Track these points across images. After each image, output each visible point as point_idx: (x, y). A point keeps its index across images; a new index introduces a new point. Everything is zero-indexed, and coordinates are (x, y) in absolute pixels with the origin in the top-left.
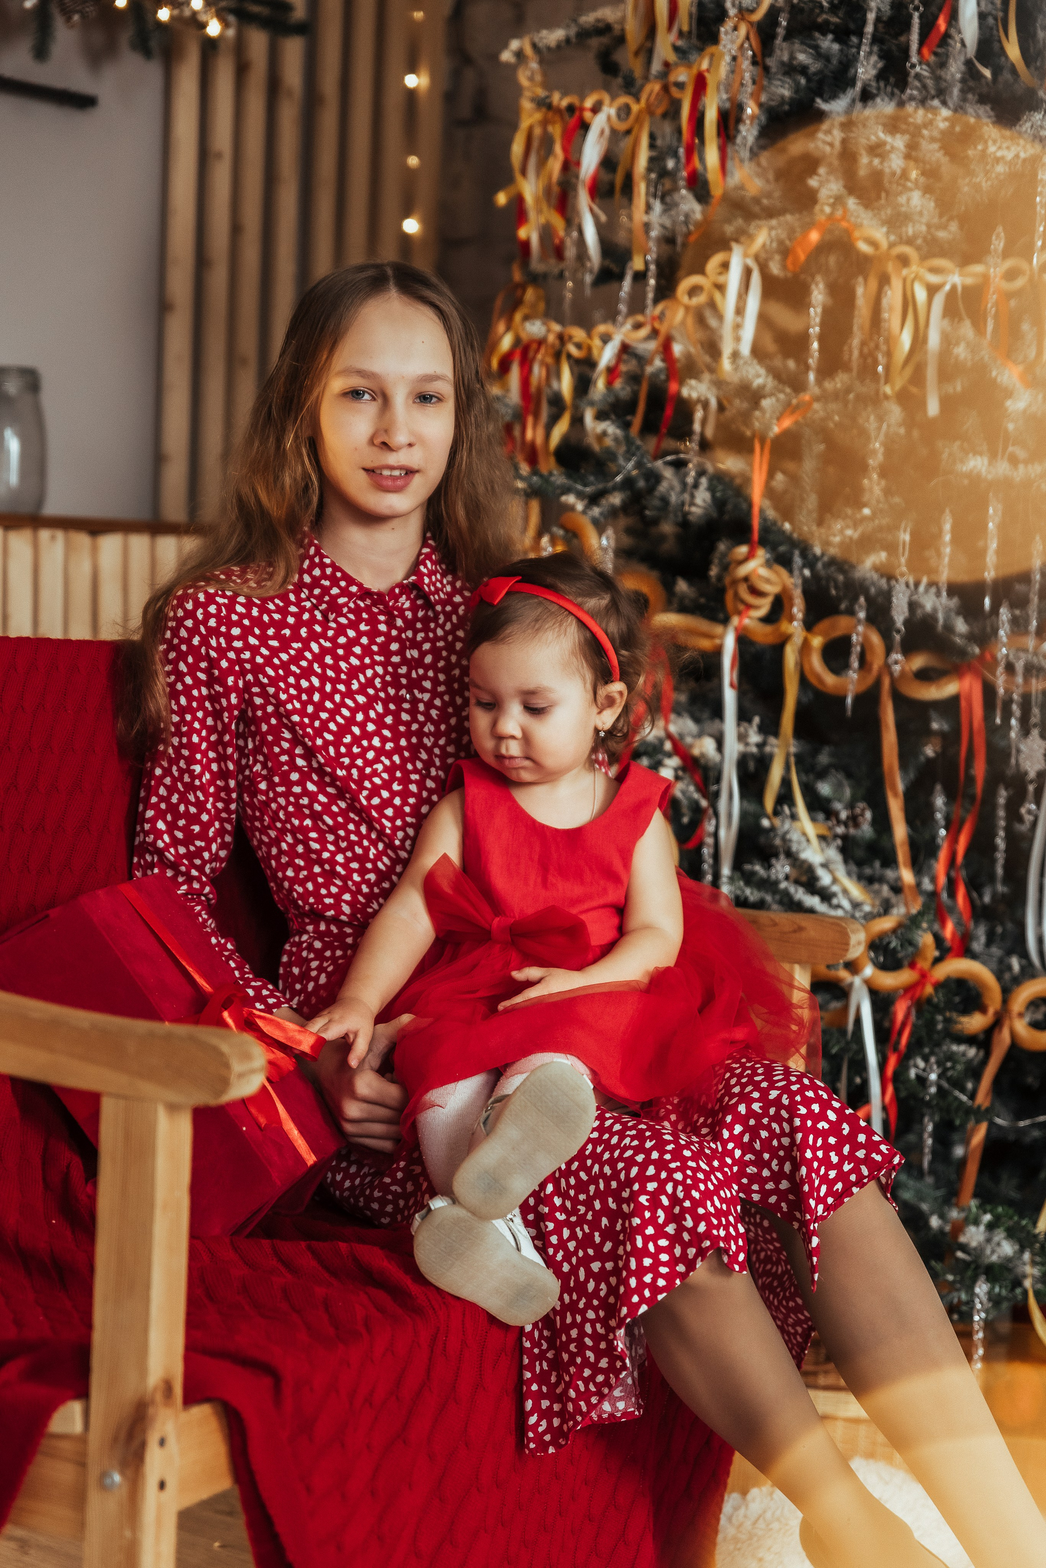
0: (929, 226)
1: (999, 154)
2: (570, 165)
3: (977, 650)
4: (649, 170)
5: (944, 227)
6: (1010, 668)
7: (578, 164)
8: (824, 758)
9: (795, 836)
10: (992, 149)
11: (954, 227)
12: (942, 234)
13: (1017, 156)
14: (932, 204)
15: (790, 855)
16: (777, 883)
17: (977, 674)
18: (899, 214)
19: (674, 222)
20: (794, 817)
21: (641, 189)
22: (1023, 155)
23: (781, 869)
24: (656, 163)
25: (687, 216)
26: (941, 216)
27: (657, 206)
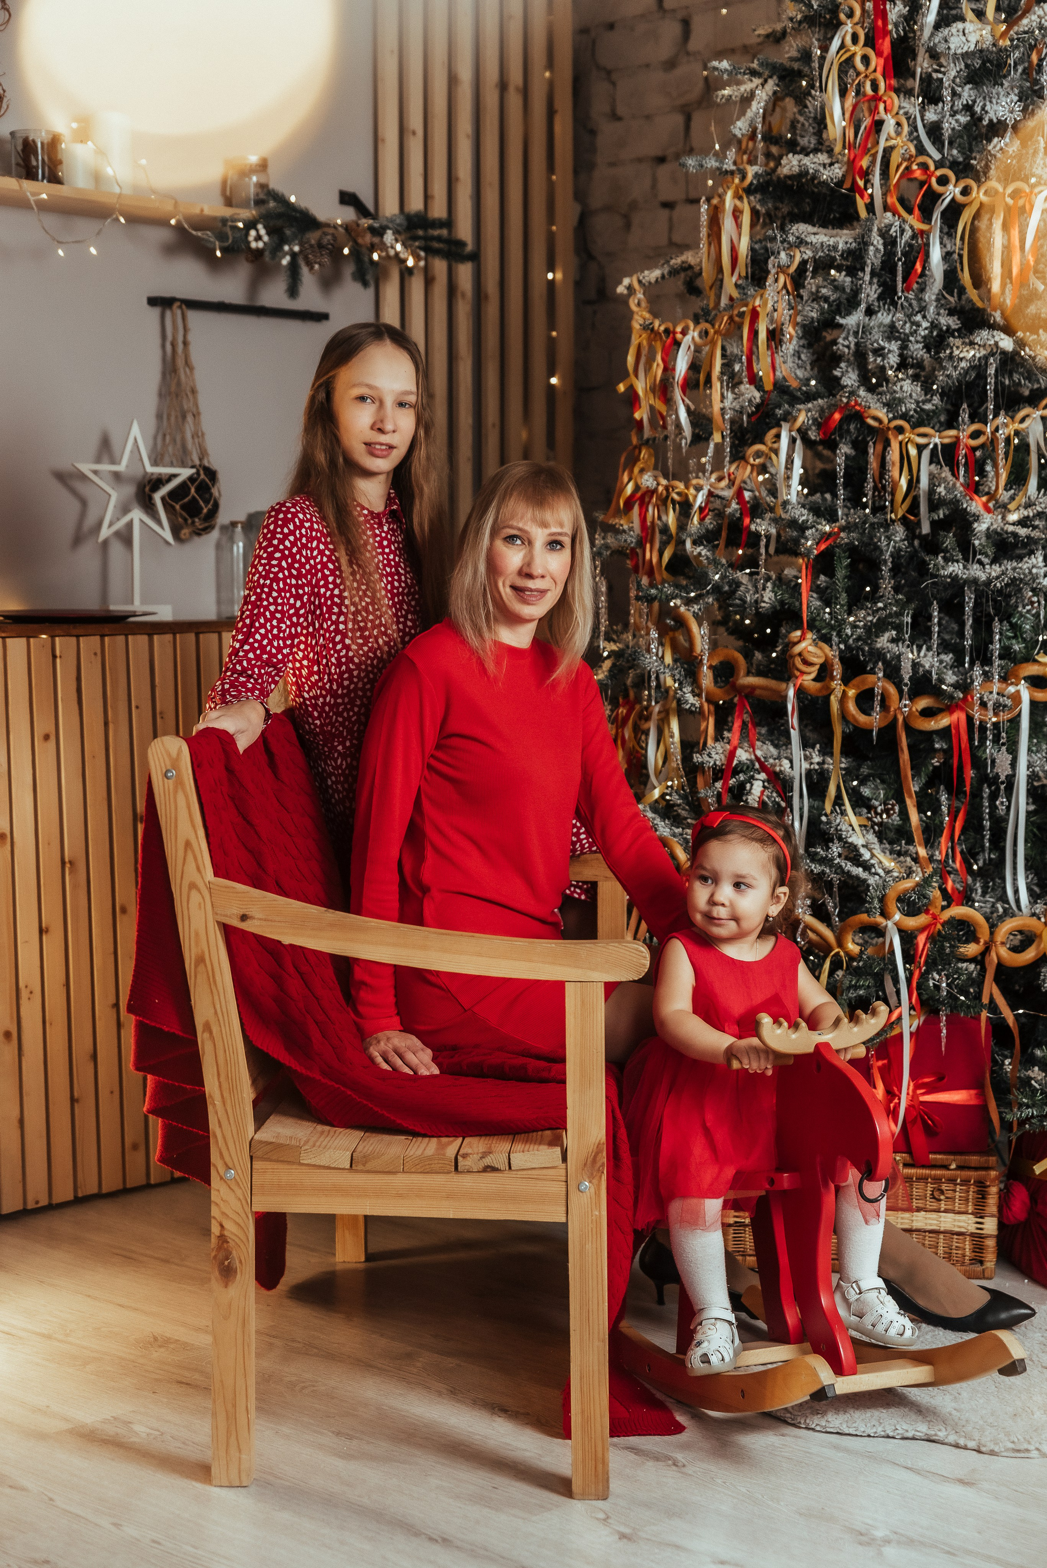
0: (917, 402)
1: (961, 355)
2: (669, 369)
3: (961, 696)
4: (722, 373)
5: (930, 401)
6: (983, 705)
7: (674, 369)
8: (865, 770)
9: (844, 827)
10: (956, 352)
11: (936, 400)
12: (928, 407)
13: (974, 356)
14: (919, 389)
15: (840, 839)
16: (832, 859)
17: (962, 709)
18: (894, 399)
19: (742, 407)
20: (843, 813)
21: (717, 385)
22: (978, 355)
23: (836, 849)
24: (727, 366)
25: (750, 401)
26: (926, 395)
27: (730, 396)
